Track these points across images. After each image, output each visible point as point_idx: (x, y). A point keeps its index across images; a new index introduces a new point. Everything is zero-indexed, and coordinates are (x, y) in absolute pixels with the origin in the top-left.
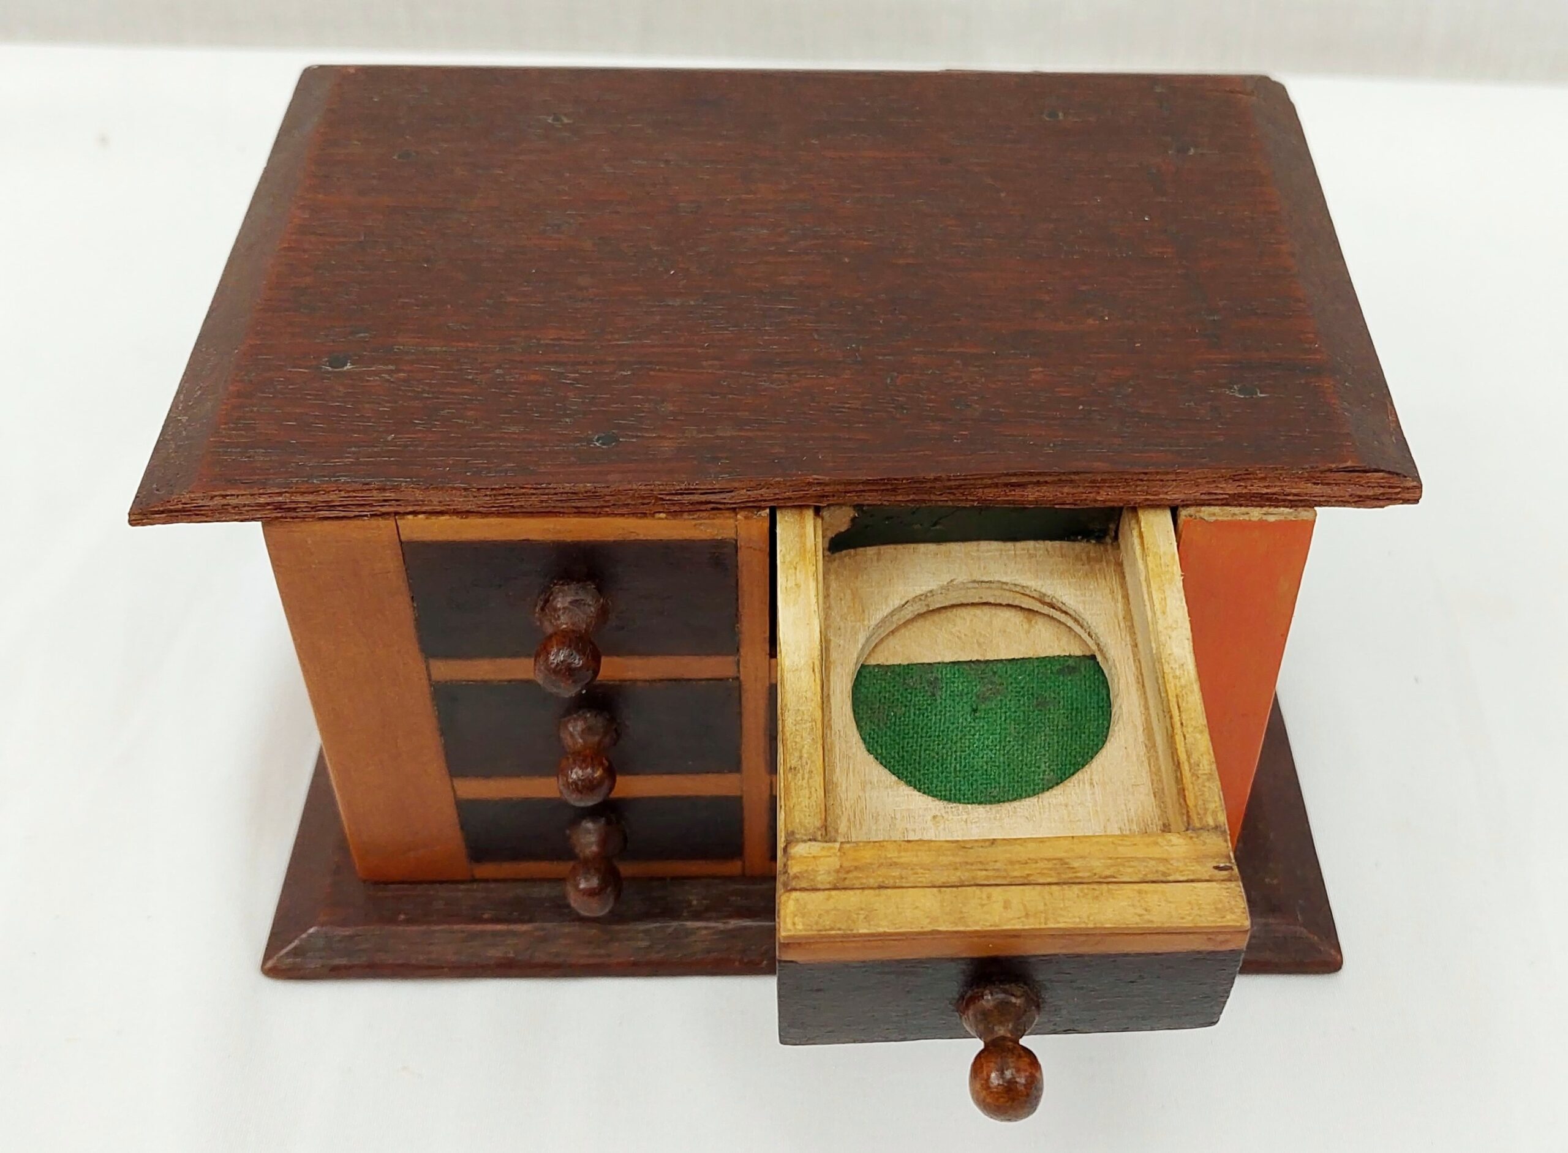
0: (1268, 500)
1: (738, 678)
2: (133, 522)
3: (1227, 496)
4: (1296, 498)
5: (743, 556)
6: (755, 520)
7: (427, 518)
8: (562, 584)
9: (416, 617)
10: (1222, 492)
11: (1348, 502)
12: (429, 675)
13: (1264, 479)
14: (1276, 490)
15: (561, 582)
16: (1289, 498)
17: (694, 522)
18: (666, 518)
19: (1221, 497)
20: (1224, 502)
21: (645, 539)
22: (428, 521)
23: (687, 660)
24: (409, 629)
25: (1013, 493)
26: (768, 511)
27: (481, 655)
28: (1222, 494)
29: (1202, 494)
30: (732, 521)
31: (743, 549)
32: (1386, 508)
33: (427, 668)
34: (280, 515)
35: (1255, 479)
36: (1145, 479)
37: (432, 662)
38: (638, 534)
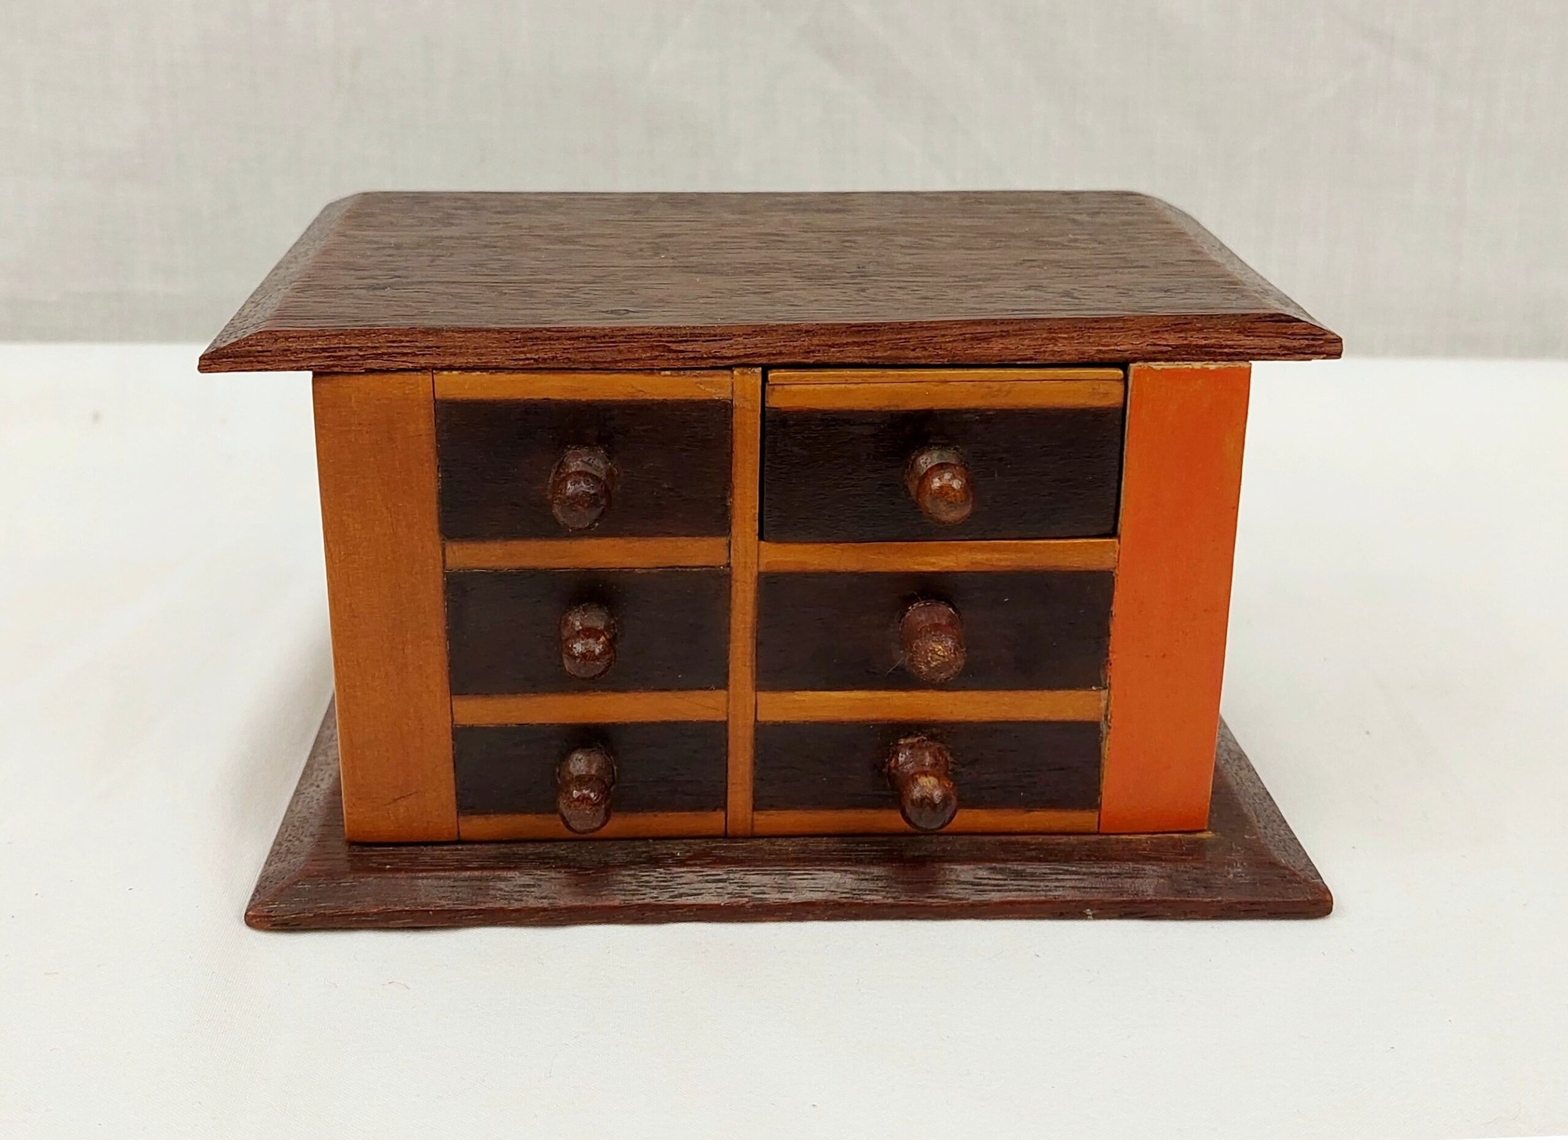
0: (1207, 354)
1: (729, 565)
2: (202, 368)
3: (1170, 349)
4: (1232, 350)
5: (737, 417)
6: (749, 377)
7: (460, 374)
8: (575, 449)
9: (439, 490)
10: (1165, 343)
11: (1278, 355)
12: (444, 561)
13: (1201, 329)
14: (1213, 341)
15: (574, 447)
16: (1226, 350)
17: (695, 380)
18: (671, 375)
19: (1165, 349)
20: (1167, 356)
21: (650, 398)
22: (462, 377)
23: (683, 542)
24: (432, 507)
25: (979, 346)
26: (760, 369)
27: (493, 537)
28: (1165, 346)
29: (1148, 345)
30: (728, 379)
31: (738, 410)
32: (1313, 361)
33: (444, 550)
34: (331, 363)
35: (1193, 330)
36: (1097, 327)
37: (448, 544)
38: (646, 393)
